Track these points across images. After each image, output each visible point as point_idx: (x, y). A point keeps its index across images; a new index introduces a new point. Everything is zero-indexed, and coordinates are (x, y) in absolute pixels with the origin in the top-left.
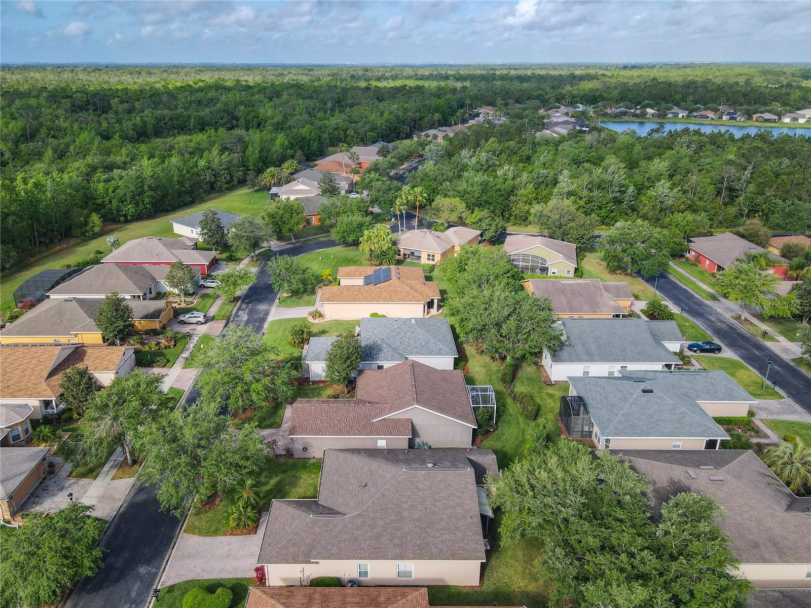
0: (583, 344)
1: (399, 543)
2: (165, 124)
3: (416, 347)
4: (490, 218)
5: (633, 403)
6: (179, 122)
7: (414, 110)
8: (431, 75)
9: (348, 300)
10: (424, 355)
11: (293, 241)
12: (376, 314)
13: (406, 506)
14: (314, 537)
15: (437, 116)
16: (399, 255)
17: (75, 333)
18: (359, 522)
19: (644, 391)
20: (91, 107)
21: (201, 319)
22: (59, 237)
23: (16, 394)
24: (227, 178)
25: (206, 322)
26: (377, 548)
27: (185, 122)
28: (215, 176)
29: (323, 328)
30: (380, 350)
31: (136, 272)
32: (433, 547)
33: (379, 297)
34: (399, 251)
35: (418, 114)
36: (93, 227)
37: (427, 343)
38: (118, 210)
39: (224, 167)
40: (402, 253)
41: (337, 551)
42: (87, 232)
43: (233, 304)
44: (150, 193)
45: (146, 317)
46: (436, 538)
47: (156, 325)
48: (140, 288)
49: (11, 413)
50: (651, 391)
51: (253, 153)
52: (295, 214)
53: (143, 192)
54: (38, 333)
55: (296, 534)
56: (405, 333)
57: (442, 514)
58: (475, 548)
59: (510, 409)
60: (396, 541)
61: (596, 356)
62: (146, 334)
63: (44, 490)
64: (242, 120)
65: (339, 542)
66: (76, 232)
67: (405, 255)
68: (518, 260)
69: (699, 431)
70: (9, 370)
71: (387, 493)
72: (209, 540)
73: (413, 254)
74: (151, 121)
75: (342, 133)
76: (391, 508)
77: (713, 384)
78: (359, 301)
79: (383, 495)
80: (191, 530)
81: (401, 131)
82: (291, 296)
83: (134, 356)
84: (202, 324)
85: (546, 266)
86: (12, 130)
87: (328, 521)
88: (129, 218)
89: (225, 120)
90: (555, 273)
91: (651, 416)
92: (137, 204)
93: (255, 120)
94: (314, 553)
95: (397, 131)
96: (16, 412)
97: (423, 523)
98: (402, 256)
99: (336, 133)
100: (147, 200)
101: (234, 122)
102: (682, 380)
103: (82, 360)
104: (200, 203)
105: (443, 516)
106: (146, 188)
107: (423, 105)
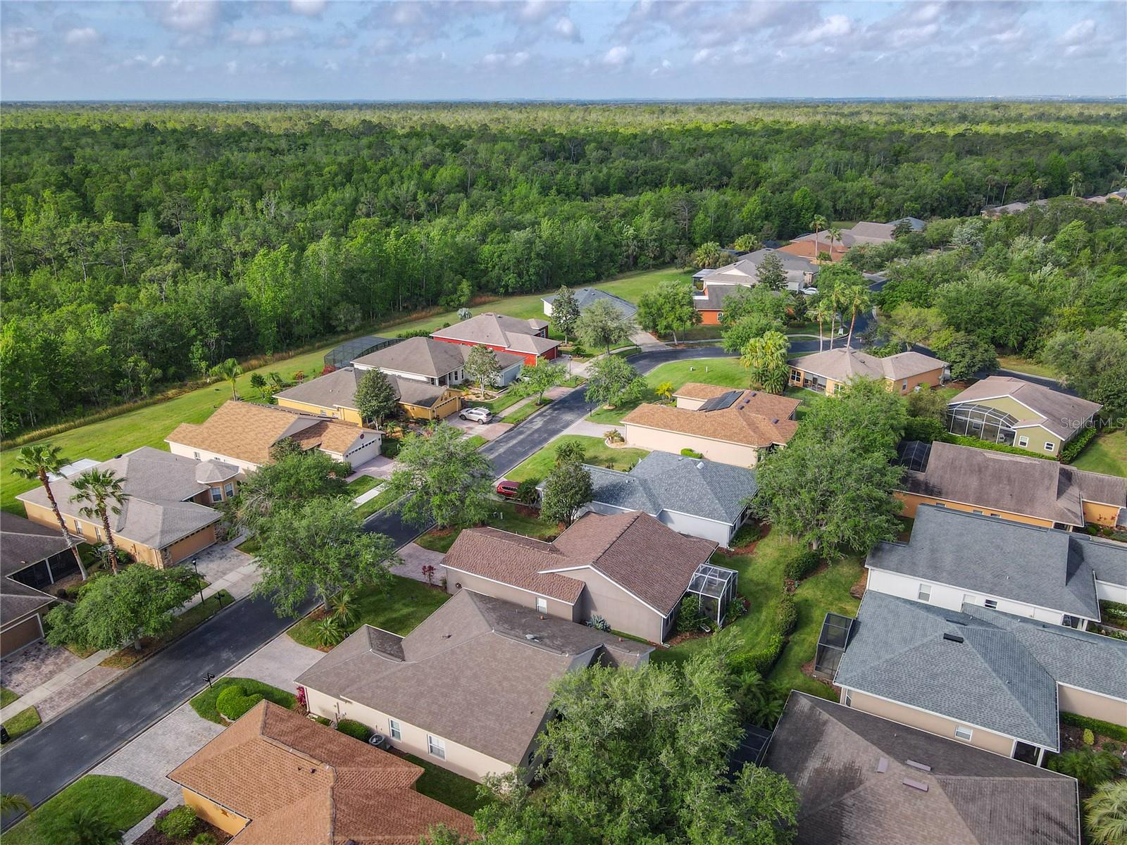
0: (933, 551)
1: (436, 711)
2: (637, 178)
3: (683, 500)
4: (966, 345)
5: (916, 649)
6: (654, 176)
7: (1003, 170)
8: (1107, 116)
9: (657, 426)
10: (688, 512)
11: (676, 341)
12: (691, 450)
13: (469, 673)
14: (360, 673)
15: (1041, 182)
16: (798, 380)
17: (337, 406)
18: (409, 674)
19: (947, 637)
20: (562, 155)
21: (483, 417)
22: (424, 304)
23: (242, 455)
24: (656, 253)
25: (489, 422)
26: (410, 708)
27: (661, 176)
28: (641, 248)
29: (614, 456)
30: (631, 493)
31: (446, 352)
32: (469, 730)
33: (699, 428)
34: (799, 374)
35: (1010, 177)
36: (461, 296)
37: (701, 499)
38: (499, 280)
39: (654, 237)
40: (802, 378)
41: (370, 695)
42: (452, 301)
43: (539, 407)
44: (535, 262)
45: (419, 403)
46: (479, 721)
47: (427, 413)
48: (438, 370)
49: (217, 471)
50: (960, 641)
51: (703, 221)
52: (678, 306)
53: (529, 259)
54: (308, 400)
55: (346, 663)
56: (679, 479)
57: (503, 696)
58: (514, 749)
59: (764, 613)
60: (435, 708)
61: (944, 574)
62: (415, 423)
63: (208, 553)
64: (735, 178)
65: (378, 687)
66: (442, 300)
67: (806, 381)
68: (965, 414)
69: (1007, 723)
70: (246, 430)
71: (458, 651)
72: (300, 647)
73: (815, 380)
74: (619, 173)
75: (866, 200)
76: (452, 669)
77: (1108, 664)
78: (671, 429)
79: (453, 652)
80: (292, 635)
81: (970, 204)
82: (612, 410)
83: (380, 443)
84: (483, 423)
85: (1011, 429)
86: (445, 178)
87: (384, 661)
88: (510, 290)
89: (713, 176)
90: (1024, 444)
91: (934, 676)
92: (520, 275)
93: (753, 177)
94: (348, 690)
95: (963, 203)
96: (220, 472)
97: (475, 699)
98: (801, 382)
99: (858, 200)
100: (532, 271)
101: (725, 179)
102: (1052, 641)
103: (321, 435)
104: (607, 281)
105: (503, 700)
106: (533, 255)
107: (1022, 164)
